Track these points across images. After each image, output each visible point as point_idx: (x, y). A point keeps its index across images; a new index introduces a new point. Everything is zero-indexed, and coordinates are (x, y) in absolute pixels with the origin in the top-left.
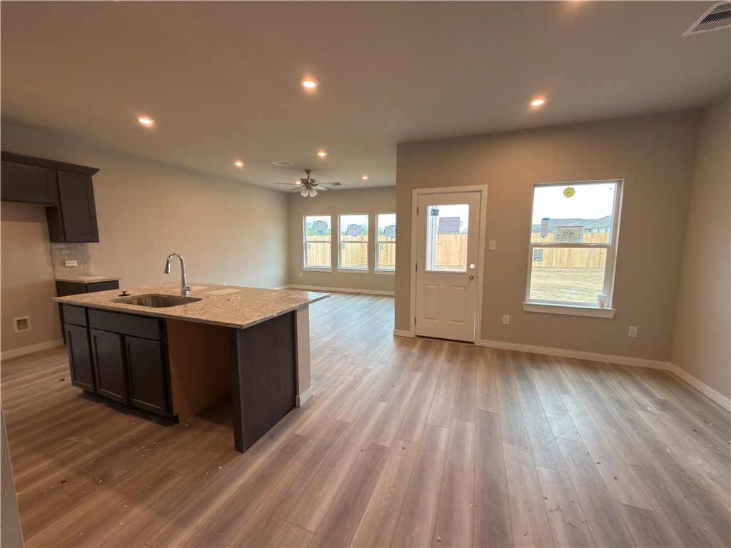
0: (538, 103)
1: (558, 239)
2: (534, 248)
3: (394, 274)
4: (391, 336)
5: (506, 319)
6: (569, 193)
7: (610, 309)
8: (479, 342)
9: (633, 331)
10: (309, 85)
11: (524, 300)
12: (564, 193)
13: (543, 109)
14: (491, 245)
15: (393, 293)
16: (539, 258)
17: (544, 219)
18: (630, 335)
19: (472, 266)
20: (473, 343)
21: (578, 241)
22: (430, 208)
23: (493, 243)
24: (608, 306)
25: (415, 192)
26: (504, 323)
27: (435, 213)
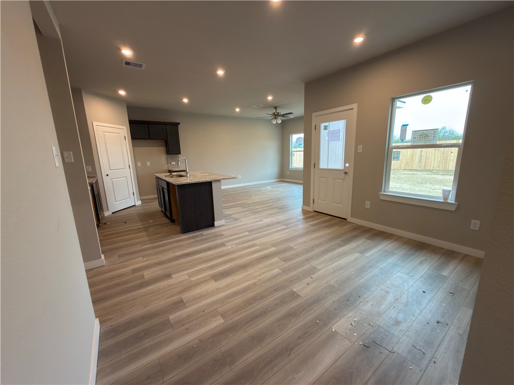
0: (359, 40)
1: (414, 142)
2: (394, 150)
3: (302, 170)
4: (300, 209)
5: (368, 204)
6: (426, 101)
7: (454, 202)
8: (350, 219)
9: (475, 224)
10: (220, 72)
11: (381, 191)
12: (422, 101)
13: (364, 44)
14: (359, 149)
15: (302, 182)
16: (397, 158)
17: (403, 125)
18: (472, 227)
19: (347, 165)
20: (346, 219)
21: (432, 143)
22: (323, 125)
23: (360, 147)
24: (451, 199)
25: (314, 114)
26: (366, 207)
27: (326, 128)
